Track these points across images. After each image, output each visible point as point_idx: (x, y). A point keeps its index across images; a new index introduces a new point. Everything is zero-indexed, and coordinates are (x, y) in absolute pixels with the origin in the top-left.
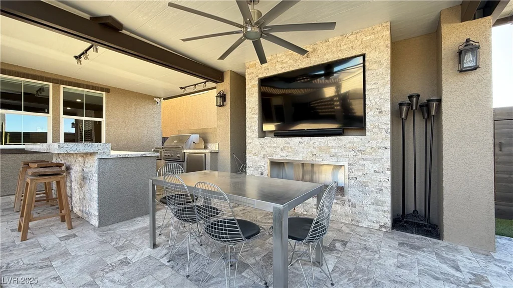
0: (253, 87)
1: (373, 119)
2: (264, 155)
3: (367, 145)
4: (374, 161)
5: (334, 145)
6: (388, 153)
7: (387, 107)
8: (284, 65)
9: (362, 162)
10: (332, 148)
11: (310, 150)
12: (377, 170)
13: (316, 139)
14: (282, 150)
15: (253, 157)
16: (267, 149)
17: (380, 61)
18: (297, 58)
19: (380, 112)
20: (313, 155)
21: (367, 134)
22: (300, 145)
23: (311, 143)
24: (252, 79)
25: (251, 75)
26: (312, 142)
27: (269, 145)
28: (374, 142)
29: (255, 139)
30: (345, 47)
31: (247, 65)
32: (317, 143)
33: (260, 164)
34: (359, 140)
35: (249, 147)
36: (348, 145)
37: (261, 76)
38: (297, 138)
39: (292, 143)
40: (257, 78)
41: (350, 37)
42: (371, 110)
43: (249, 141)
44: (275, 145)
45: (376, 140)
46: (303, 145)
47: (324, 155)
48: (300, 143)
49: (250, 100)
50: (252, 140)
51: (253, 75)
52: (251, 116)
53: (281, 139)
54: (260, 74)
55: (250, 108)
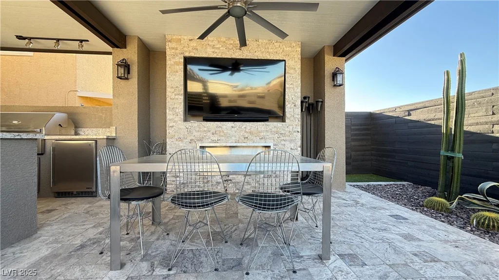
0: (178, 65)
1: (290, 110)
2: (191, 140)
3: (287, 129)
4: (291, 141)
5: (263, 129)
6: (299, 135)
7: (298, 103)
8: (216, 51)
9: (283, 142)
10: (261, 132)
11: (242, 134)
12: (293, 147)
13: (248, 125)
14: (213, 134)
15: (177, 142)
16: (195, 134)
17: (295, 68)
18: (230, 48)
19: (295, 106)
20: (245, 138)
21: (287, 121)
22: (233, 129)
23: (243, 128)
24: (174, 56)
25: (173, 51)
26: (244, 126)
27: (198, 129)
28: (291, 127)
29: (180, 122)
30: (272, 50)
31: (168, 37)
32: (248, 128)
34: (281, 125)
35: (171, 132)
36: (273, 130)
37: (187, 55)
38: (230, 123)
39: (224, 127)
40: (182, 56)
41: (276, 44)
42: (289, 104)
43: (171, 125)
44: (206, 129)
45: (292, 125)
46: (236, 129)
47: (255, 138)
48: (232, 127)
49: (171, 78)
50: (174, 124)
51: (177, 51)
52: (173, 97)
53: (212, 123)
54: (186, 51)
55: (172, 88)
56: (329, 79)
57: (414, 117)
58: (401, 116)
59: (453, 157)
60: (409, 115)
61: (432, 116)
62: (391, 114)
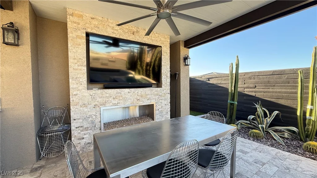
0: (80, 38)
1: (164, 80)
2: (95, 105)
3: (163, 92)
4: (165, 99)
5: (149, 93)
6: (169, 96)
7: (169, 75)
8: (115, 32)
9: (161, 101)
10: (148, 95)
11: (135, 97)
12: (166, 104)
13: (139, 90)
14: (114, 99)
15: (81, 109)
16: (99, 99)
17: (167, 53)
18: (126, 31)
19: (167, 77)
20: (137, 100)
21: (163, 87)
22: (129, 94)
23: (136, 92)
24: (76, 30)
25: (75, 25)
26: (137, 91)
27: (100, 96)
28: (165, 91)
29: (84, 90)
30: (154, 38)
31: (70, 11)
32: (140, 92)
33: (90, 114)
34: (160, 90)
35: (74, 99)
36: (155, 93)
37: (89, 30)
38: (126, 89)
39: (123, 93)
40: (85, 31)
41: (156, 34)
42: (164, 75)
43: (75, 93)
44: (108, 95)
45: (166, 89)
46: (131, 94)
47: (144, 99)
48: (129, 92)
49: (74, 50)
50: (78, 92)
51: (80, 26)
52: (76, 67)
53: (113, 90)
54: (88, 27)
55: (75, 59)
56: (182, 61)
57: (211, 82)
58: (205, 80)
59: (233, 104)
60: (209, 80)
61: (219, 82)
62: (199, 79)
